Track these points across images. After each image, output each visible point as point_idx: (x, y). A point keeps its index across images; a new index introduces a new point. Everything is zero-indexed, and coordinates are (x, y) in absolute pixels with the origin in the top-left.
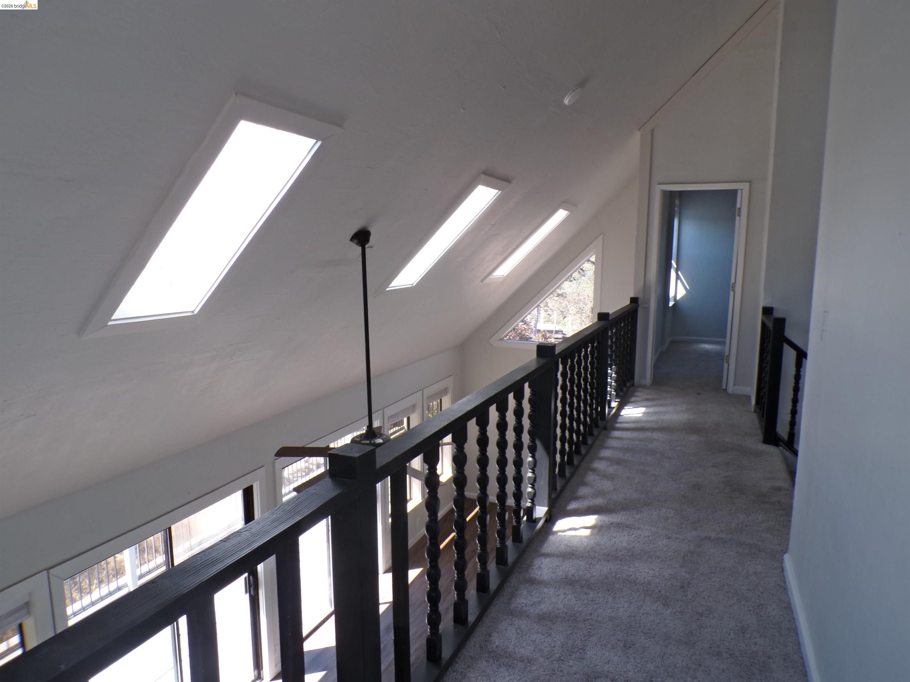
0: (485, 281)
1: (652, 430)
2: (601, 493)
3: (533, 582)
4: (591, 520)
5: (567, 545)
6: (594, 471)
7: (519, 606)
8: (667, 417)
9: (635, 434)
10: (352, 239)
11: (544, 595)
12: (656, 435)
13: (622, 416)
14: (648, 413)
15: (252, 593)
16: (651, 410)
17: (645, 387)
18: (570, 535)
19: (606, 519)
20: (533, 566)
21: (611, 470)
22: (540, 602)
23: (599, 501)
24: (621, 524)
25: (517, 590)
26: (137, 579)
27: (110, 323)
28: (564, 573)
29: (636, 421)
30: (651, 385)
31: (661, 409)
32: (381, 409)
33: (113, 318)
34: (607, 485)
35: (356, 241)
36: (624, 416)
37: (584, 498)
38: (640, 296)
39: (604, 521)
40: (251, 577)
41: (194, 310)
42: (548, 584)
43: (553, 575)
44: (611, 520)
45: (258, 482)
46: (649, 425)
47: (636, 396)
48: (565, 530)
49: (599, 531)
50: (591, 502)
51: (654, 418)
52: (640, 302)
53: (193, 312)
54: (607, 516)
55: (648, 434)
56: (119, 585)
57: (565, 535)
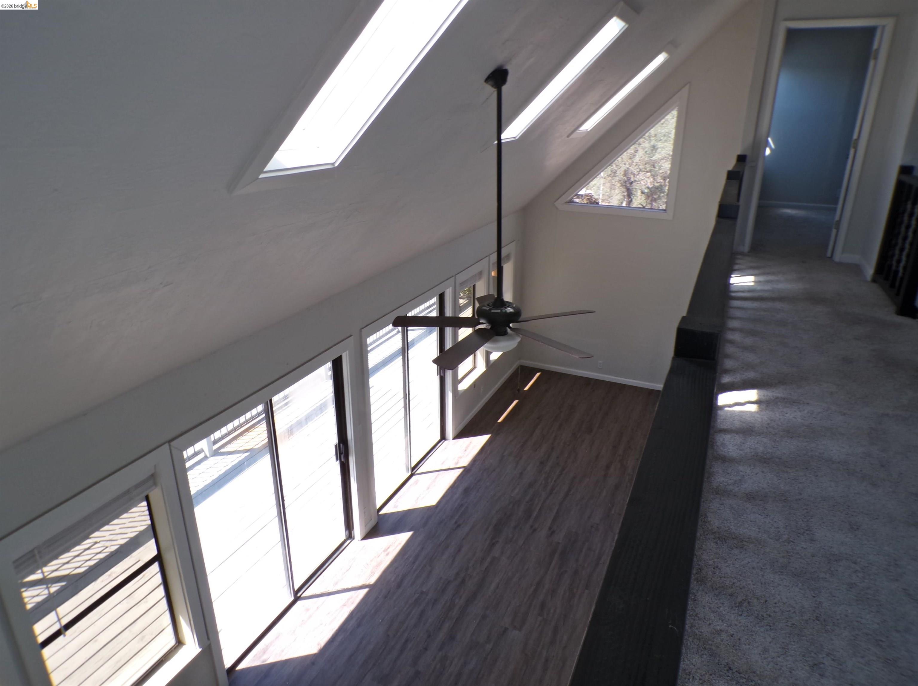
0: (571, 137)
1: (773, 299)
2: (749, 366)
3: (724, 459)
4: (752, 394)
5: (741, 421)
6: (732, 342)
7: (721, 484)
8: (781, 286)
9: (755, 304)
10: (487, 80)
11: (741, 473)
12: (778, 305)
13: (732, 284)
14: (760, 282)
15: (343, 460)
16: (761, 278)
17: (742, 254)
18: (739, 411)
19: (768, 394)
20: (716, 442)
21: (749, 341)
22: (740, 480)
23: (751, 375)
24: (787, 399)
25: (711, 468)
26: (212, 444)
27: (262, 176)
28: (752, 450)
29: (750, 290)
30: (749, 252)
31: (770, 278)
32: (453, 276)
33: (266, 169)
34: (751, 357)
35: (491, 83)
36: (735, 284)
37: (735, 372)
38: (748, 153)
39: (767, 396)
40: (341, 445)
41: (335, 162)
42: (740, 462)
43: (741, 452)
44: (775, 394)
45: (348, 351)
46: (766, 295)
47: (737, 264)
48: (730, 405)
49: (767, 406)
50: (744, 376)
51: (768, 287)
52: (748, 159)
53: (333, 164)
54: (767, 390)
55: (769, 305)
56: (196, 451)
57: (734, 411)
